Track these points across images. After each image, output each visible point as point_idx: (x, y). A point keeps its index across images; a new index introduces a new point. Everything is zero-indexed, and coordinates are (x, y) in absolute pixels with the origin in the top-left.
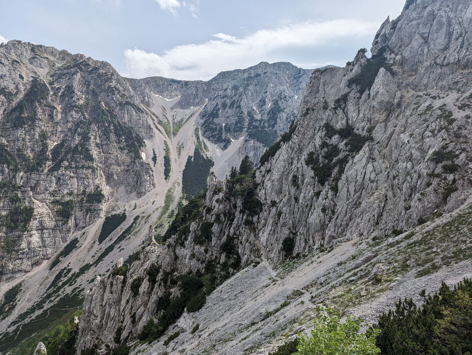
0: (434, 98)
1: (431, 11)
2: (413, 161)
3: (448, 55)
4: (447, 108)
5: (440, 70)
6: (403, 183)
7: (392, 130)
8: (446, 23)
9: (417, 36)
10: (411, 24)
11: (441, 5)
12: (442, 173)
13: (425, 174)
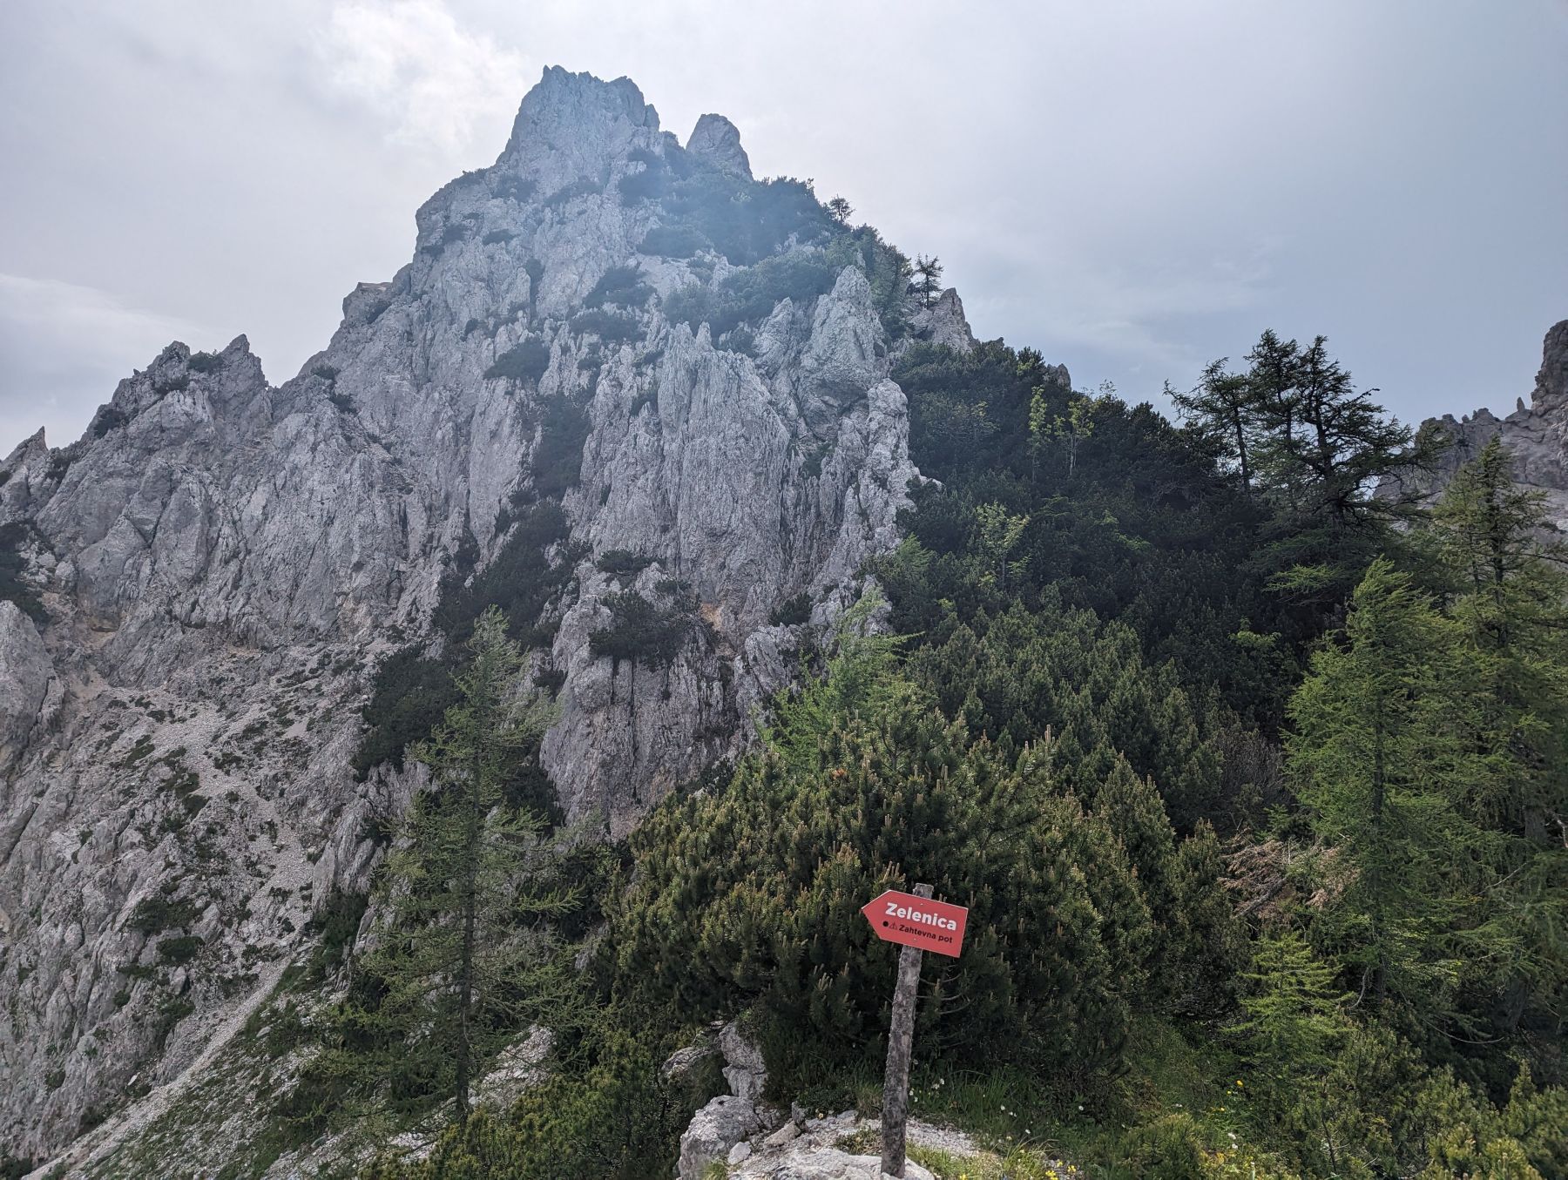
0: (159, 716)
1: (165, 469)
2: (85, 920)
3: (202, 598)
4: (188, 762)
5: (179, 636)
6: (50, 993)
7: (27, 805)
8: (201, 512)
9: (124, 525)
10: (107, 483)
11: (190, 460)
12: (157, 965)
13: (114, 967)
